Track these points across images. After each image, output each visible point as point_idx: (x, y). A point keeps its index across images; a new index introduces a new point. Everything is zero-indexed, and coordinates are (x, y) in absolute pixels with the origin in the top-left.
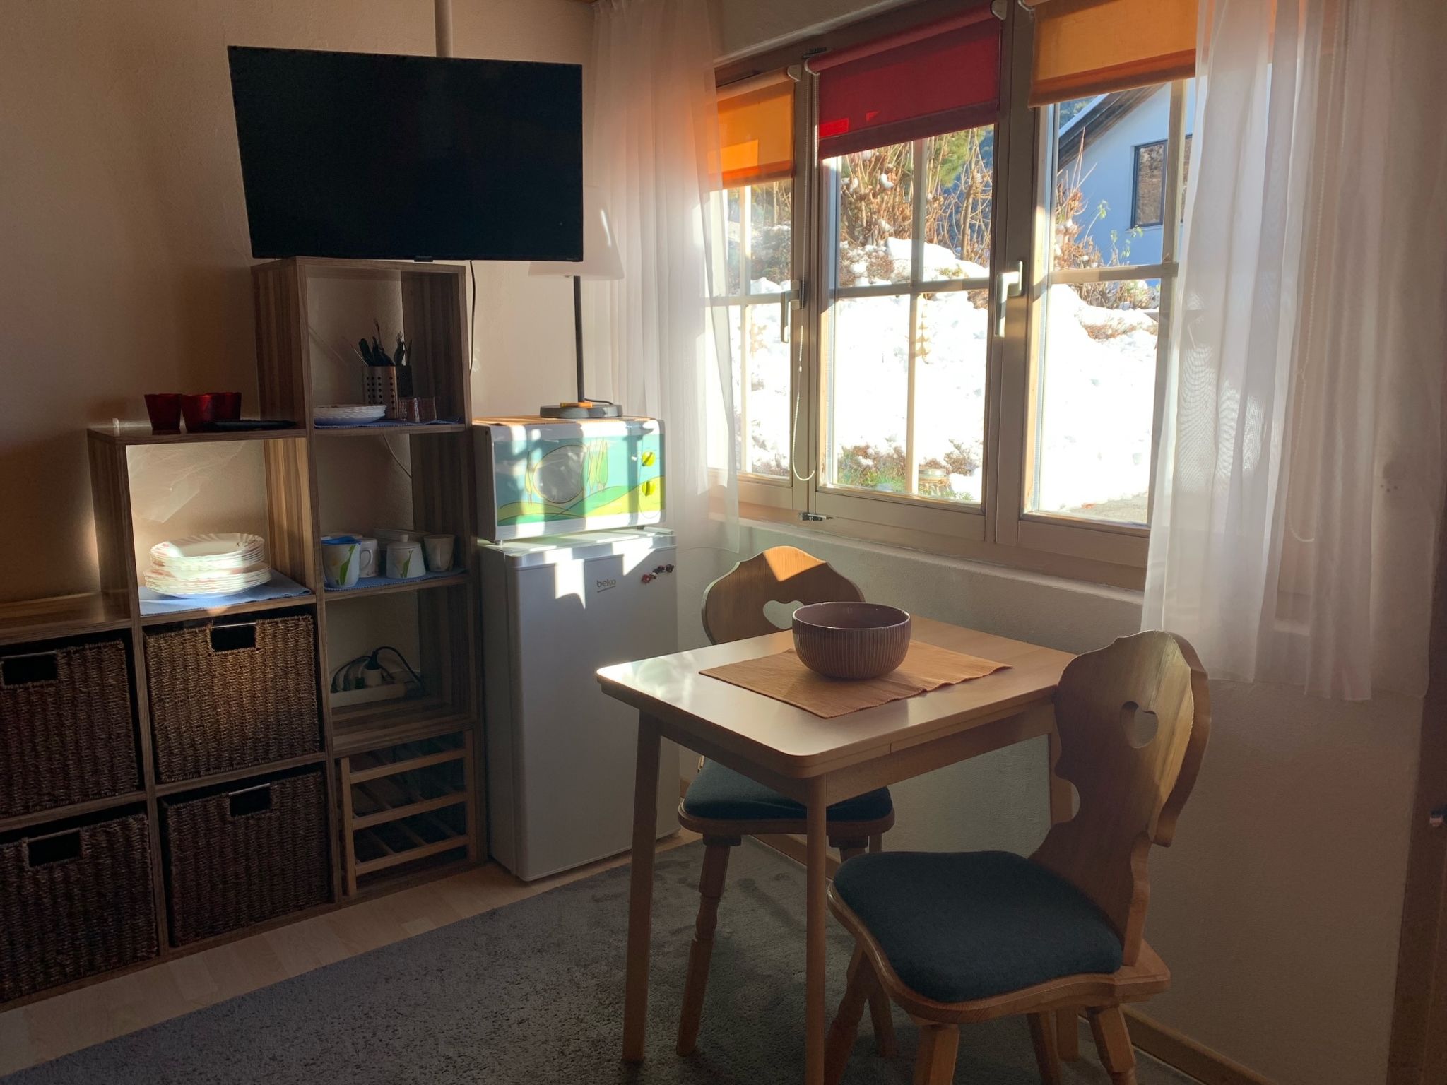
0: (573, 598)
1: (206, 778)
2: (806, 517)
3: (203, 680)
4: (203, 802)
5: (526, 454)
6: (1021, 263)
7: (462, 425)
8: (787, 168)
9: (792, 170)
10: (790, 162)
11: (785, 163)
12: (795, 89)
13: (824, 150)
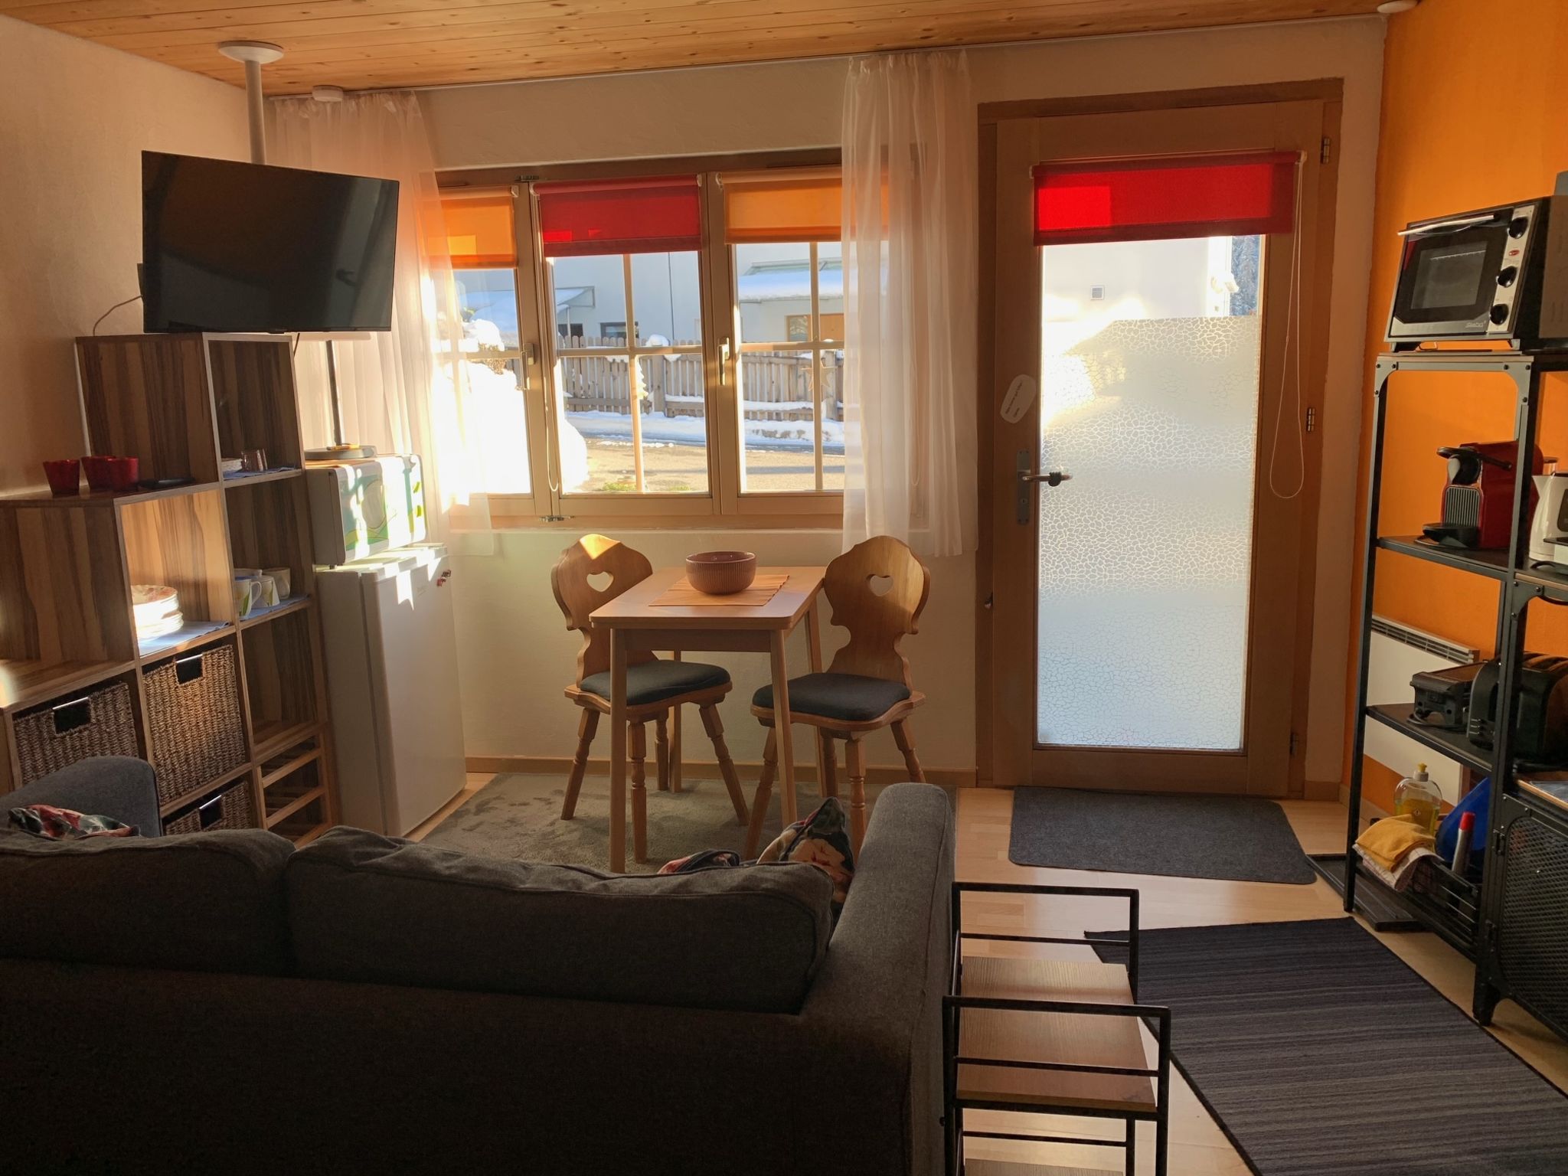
0: (407, 602)
1: (186, 796)
2: (551, 519)
3: (175, 710)
4: (184, 819)
5: (356, 489)
6: (728, 339)
7: (300, 470)
8: (510, 259)
9: (516, 262)
10: (513, 256)
11: (508, 255)
12: (514, 203)
13: (549, 251)
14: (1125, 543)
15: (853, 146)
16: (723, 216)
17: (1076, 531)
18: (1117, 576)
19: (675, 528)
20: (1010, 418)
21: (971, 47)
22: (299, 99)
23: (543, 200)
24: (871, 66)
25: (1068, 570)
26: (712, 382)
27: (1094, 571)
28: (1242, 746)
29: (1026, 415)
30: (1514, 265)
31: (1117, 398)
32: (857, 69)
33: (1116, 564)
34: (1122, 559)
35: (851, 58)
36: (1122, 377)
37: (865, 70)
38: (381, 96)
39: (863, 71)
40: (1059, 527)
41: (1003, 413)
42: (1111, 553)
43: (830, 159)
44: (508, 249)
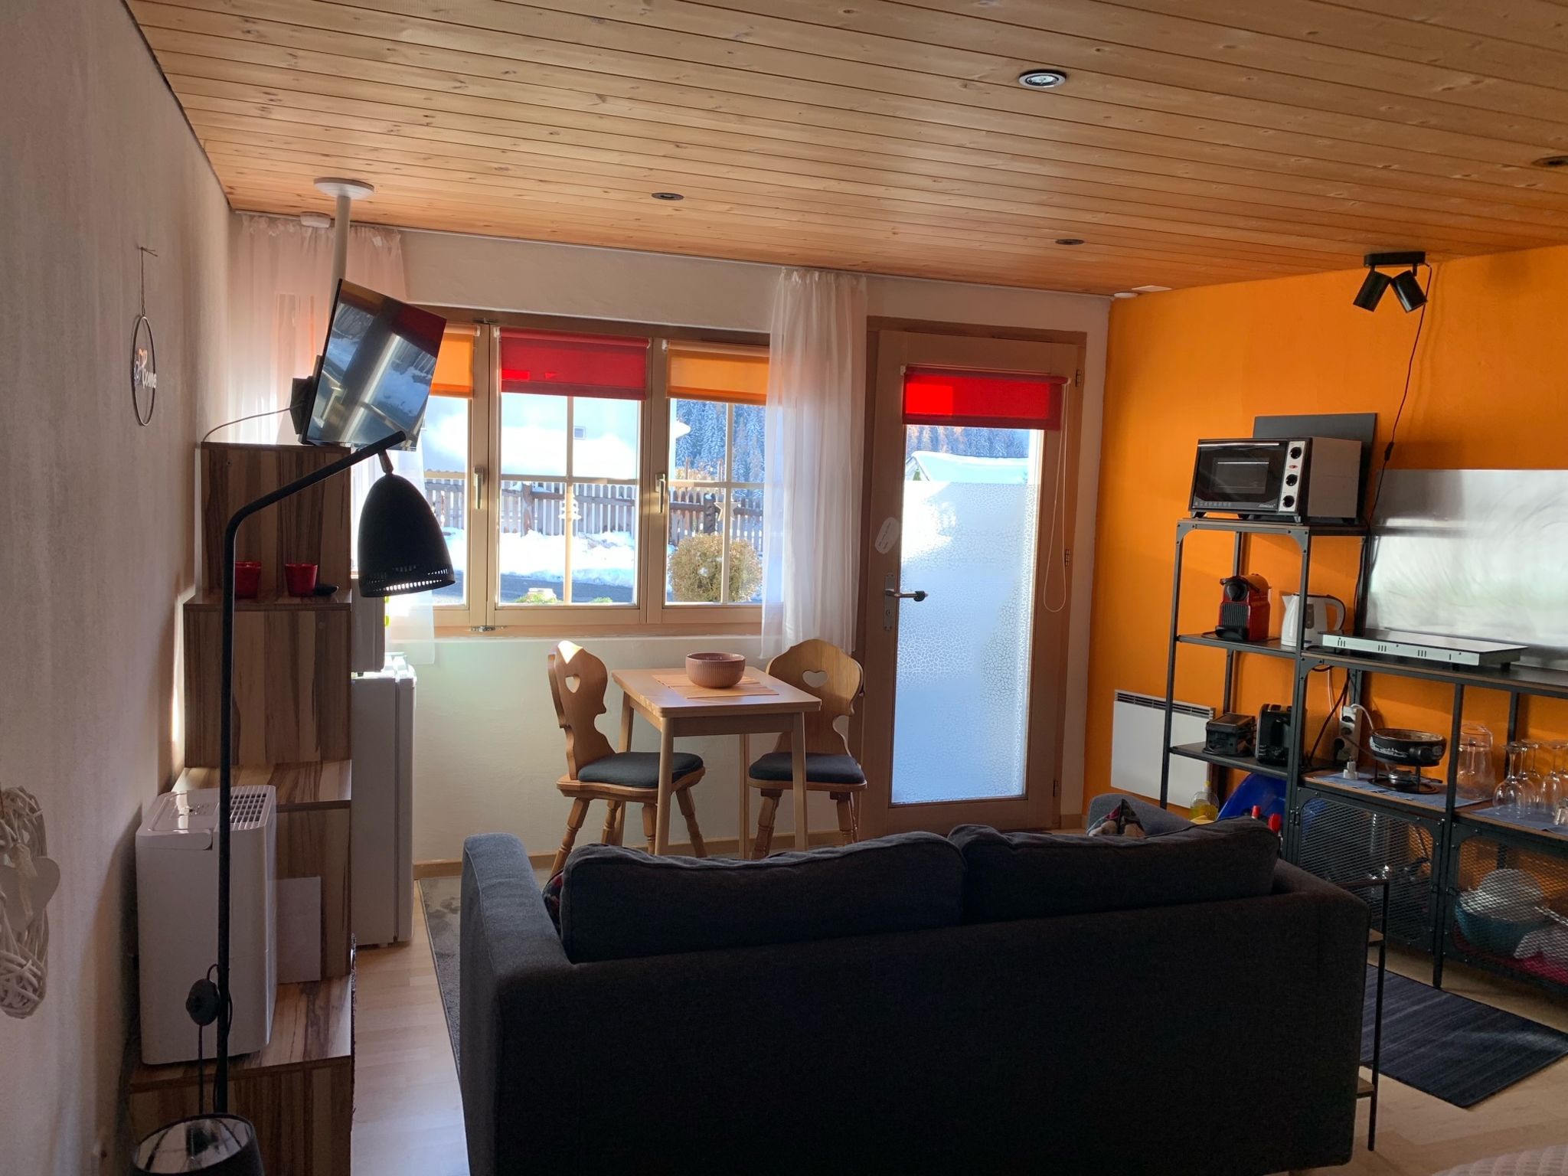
6: (664, 475)
8: (467, 390)
9: (471, 393)
10: (470, 387)
11: (464, 387)
12: (475, 341)
13: (506, 388)
14: (953, 644)
15: (783, 336)
16: (665, 375)
17: (921, 636)
18: (947, 669)
19: (602, 636)
20: (882, 550)
21: (869, 275)
22: (269, 218)
23: (503, 340)
24: (803, 277)
25: (915, 666)
26: (646, 510)
27: (932, 665)
28: (1024, 792)
29: (893, 547)
30: (1295, 474)
31: (950, 538)
32: (789, 276)
33: (946, 660)
34: (950, 656)
35: (783, 267)
36: (953, 523)
37: (797, 279)
38: (367, 229)
39: (795, 279)
40: (910, 632)
41: (876, 545)
42: (944, 652)
43: (759, 341)
44: (466, 381)
